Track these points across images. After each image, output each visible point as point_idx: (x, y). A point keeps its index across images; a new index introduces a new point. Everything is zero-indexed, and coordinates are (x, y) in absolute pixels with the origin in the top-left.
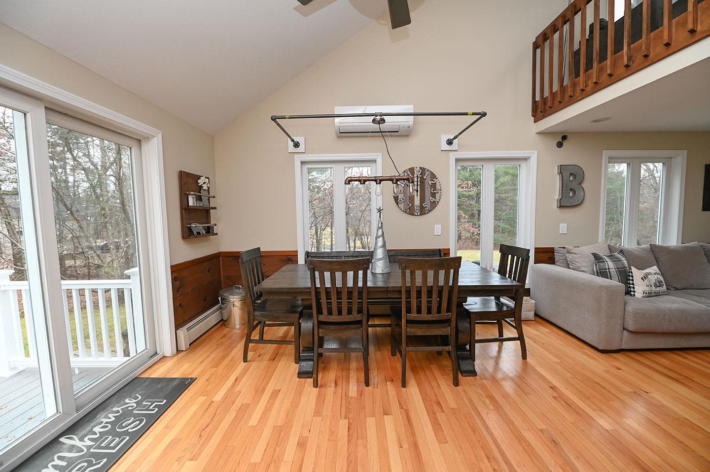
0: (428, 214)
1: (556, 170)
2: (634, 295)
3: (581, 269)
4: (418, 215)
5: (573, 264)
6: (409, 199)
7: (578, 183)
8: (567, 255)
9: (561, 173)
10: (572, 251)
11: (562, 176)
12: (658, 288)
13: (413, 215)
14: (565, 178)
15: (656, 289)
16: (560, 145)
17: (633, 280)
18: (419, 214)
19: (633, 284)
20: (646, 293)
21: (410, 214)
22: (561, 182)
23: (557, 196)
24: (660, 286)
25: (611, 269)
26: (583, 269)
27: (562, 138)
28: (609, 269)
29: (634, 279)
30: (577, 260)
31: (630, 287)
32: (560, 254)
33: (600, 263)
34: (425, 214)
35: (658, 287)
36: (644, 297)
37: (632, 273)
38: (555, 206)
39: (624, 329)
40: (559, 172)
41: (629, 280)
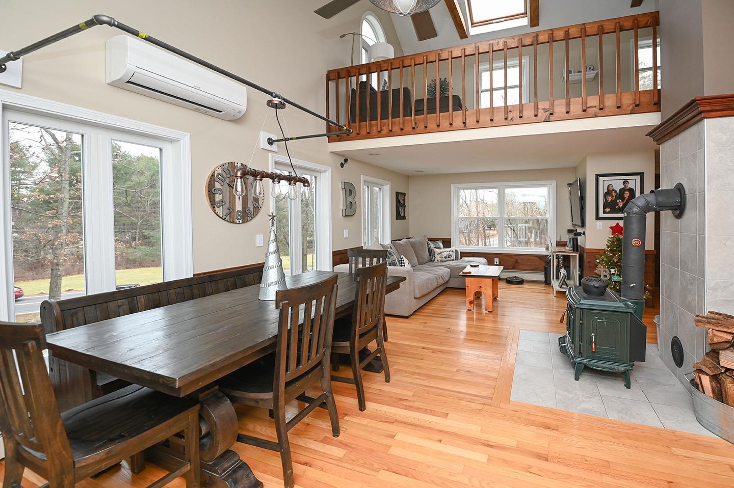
0: (251, 221)
1: (342, 186)
4: (239, 223)
6: (230, 202)
7: (353, 197)
9: (344, 188)
11: (345, 191)
13: (234, 222)
14: (347, 193)
16: (342, 165)
18: (241, 222)
21: (230, 222)
22: (345, 195)
27: (345, 160)
34: (247, 221)
38: (341, 214)
39: (414, 298)
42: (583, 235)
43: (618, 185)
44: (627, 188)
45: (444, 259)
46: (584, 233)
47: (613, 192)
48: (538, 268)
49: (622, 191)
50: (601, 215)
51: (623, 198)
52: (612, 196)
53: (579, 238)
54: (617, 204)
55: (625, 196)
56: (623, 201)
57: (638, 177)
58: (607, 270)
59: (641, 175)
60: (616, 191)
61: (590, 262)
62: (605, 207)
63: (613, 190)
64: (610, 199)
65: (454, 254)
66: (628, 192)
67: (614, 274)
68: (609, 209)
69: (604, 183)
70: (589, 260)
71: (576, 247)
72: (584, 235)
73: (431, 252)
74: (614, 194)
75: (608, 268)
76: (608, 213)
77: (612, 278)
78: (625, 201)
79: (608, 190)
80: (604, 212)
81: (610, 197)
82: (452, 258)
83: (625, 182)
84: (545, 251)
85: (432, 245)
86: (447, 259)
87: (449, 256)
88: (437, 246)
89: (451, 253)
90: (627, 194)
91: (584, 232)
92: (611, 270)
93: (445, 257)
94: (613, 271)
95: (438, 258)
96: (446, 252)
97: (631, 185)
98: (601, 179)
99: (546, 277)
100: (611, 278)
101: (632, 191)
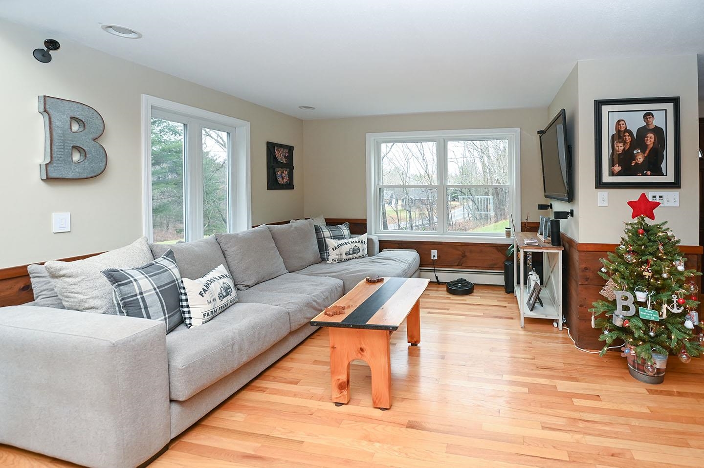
1: (35, 106)
2: (190, 324)
3: (87, 305)
5: (68, 297)
7: (91, 137)
8: (54, 282)
9: (45, 111)
10: (62, 273)
11: (50, 118)
12: (225, 300)
14: (57, 123)
15: (223, 302)
17: (187, 300)
19: (188, 306)
20: (208, 315)
23: (40, 157)
24: (228, 294)
25: (146, 292)
26: (92, 303)
28: (141, 293)
29: (188, 297)
30: (77, 288)
31: (184, 312)
32: (41, 279)
33: (121, 287)
35: (224, 297)
36: (206, 322)
37: (184, 288)
38: (36, 176)
39: (171, 401)
40: (42, 110)
41: (182, 300)
42: (569, 217)
43: (634, 121)
44: (651, 127)
45: (344, 257)
46: (572, 213)
47: (627, 134)
48: (495, 264)
49: (642, 132)
50: (606, 178)
51: (644, 148)
52: (625, 143)
53: (562, 221)
54: (633, 157)
55: (648, 143)
56: (643, 151)
57: (670, 107)
58: (629, 294)
59: (676, 101)
60: (630, 132)
61: (586, 269)
62: (612, 164)
63: (627, 131)
64: (620, 147)
65: (365, 246)
66: (651, 135)
67: (644, 305)
68: (620, 168)
69: (610, 117)
70: (584, 266)
71: (557, 238)
72: (572, 215)
73: (322, 246)
74: (628, 139)
75: (632, 290)
76: (619, 174)
77: (641, 313)
78: (647, 152)
79: (619, 131)
80: (612, 174)
81: (621, 144)
82: (360, 254)
83: (648, 115)
84: (505, 237)
85: (326, 233)
86: (351, 256)
87: (355, 251)
88: (337, 233)
89: (359, 245)
90: (650, 139)
91: (572, 211)
92: (638, 294)
93: (348, 254)
94: (641, 296)
95: (333, 255)
96: (351, 242)
97: (658, 121)
98: (605, 109)
99: (506, 280)
100: (637, 313)
101: (659, 133)
